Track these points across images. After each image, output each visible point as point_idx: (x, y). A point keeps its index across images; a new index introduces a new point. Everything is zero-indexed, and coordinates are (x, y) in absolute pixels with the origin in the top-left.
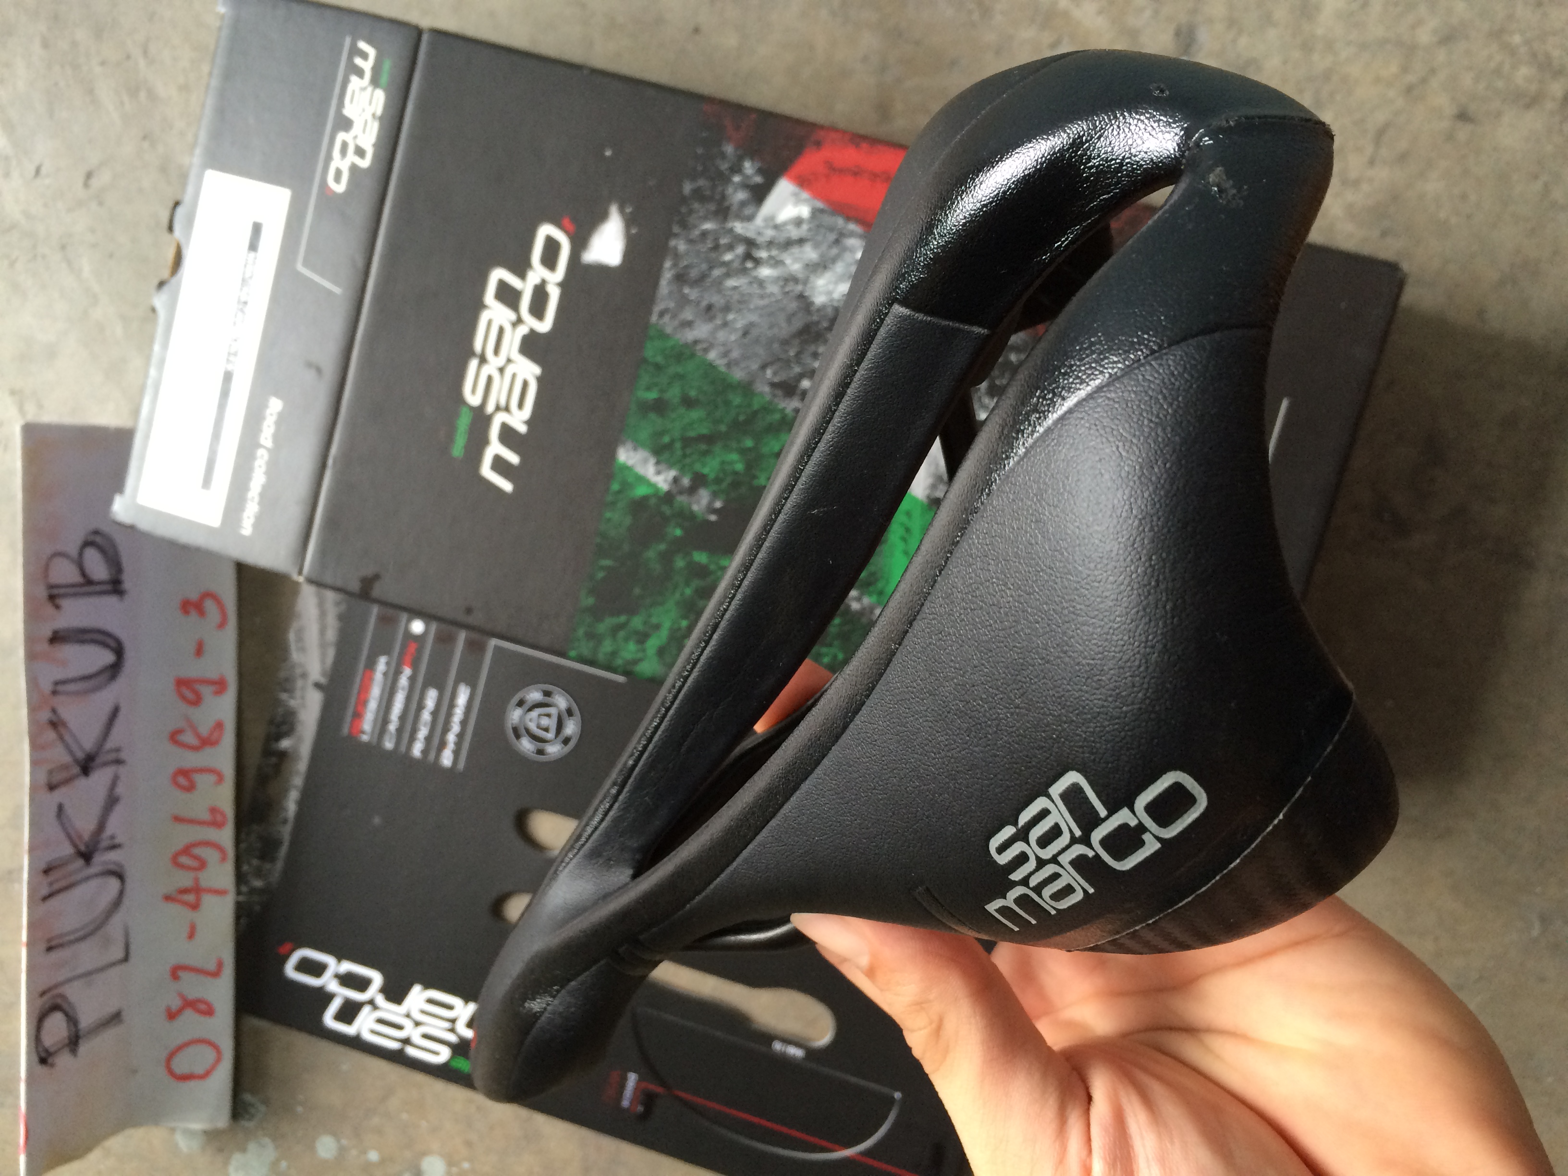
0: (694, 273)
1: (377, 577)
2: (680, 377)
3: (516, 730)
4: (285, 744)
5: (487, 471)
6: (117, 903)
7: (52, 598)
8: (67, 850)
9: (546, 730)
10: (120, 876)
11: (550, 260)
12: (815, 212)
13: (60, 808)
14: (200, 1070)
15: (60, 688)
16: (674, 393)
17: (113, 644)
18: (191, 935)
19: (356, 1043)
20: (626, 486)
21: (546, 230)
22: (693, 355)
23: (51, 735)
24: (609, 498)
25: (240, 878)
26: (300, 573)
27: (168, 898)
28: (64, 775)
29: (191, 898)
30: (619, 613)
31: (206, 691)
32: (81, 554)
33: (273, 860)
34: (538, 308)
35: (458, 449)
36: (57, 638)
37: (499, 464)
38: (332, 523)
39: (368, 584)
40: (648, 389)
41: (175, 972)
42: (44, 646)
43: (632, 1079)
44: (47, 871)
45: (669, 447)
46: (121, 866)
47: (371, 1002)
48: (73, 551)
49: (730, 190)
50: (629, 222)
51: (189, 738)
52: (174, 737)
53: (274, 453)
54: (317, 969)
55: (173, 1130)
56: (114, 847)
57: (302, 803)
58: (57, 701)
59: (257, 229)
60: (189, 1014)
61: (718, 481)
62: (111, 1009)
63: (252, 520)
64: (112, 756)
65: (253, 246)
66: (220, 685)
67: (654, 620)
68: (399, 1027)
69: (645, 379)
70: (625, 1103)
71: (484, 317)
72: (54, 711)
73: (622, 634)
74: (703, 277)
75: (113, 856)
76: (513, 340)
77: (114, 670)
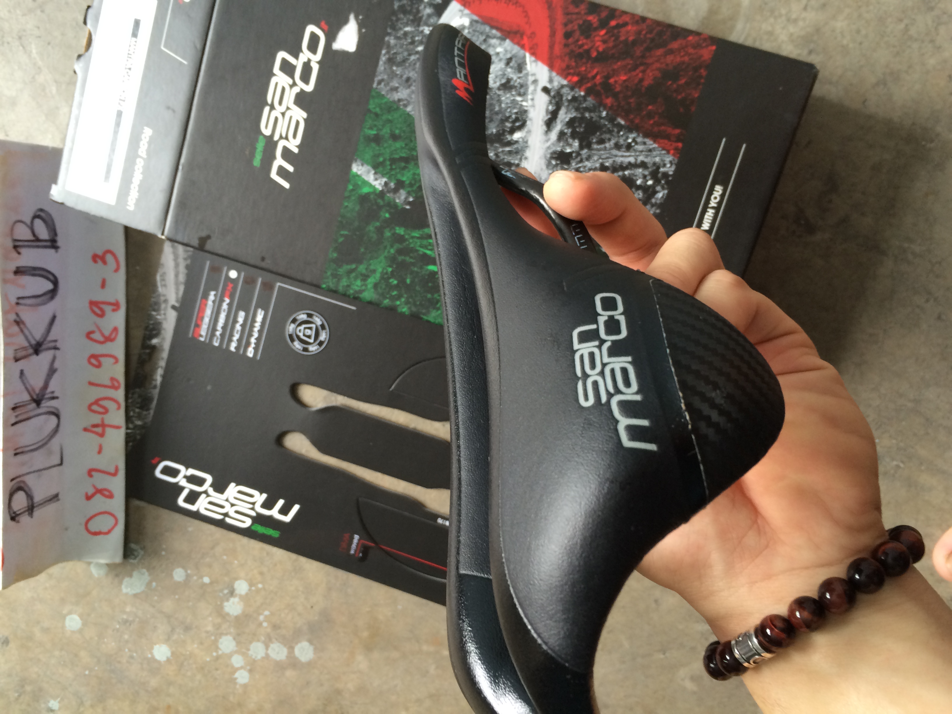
0: (399, 58)
1: (208, 237)
2: (389, 121)
3: (291, 336)
4: (155, 341)
5: (274, 175)
6: (56, 430)
7: (15, 247)
8: (26, 397)
9: (309, 337)
10: (58, 416)
11: (313, 48)
12: (472, 22)
13: (22, 372)
14: (105, 530)
15: (21, 301)
16: (386, 131)
17: (51, 277)
18: (100, 452)
19: (197, 516)
20: (356, 187)
21: (311, 29)
22: (398, 108)
23: (16, 329)
24: (347, 194)
25: (128, 419)
26: (163, 234)
27: (85, 430)
28: (24, 353)
29: (99, 430)
30: (351, 262)
31: (108, 309)
32: (32, 222)
33: (148, 409)
34: (305, 77)
35: (257, 162)
36: (18, 271)
37: (282, 171)
38: (182, 204)
39: (203, 241)
40: (371, 128)
41: (90, 472)
42: (11, 276)
43: (356, 537)
44: (14, 409)
45: (382, 164)
46: (57, 409)
47: (206, 492)
48: (28, 221)
49: (422, 7)
50: (361, 25)
51: (97, 336)
52: (89, 335)
53: (148, 161)
54: (174, 473)
55: (89, 563)
56: (53, 398)
57: (164, 377)
58: (19, 309)
59: (137, 23)
60: (98, 496)
61: (411, 185)
62: (53, 492)
63: (134, 201)
64: (52, 344)
65: (135, 34)
66: (116, 306)
67: (372, 267)
68: (222, 507)
69: (369, 122)
70: (352, 552)
71: (273, 81)
72: (17, 315)
73: (353, 275)
74: (404, 60)
75: (53, 403)
76: (290, 96)
77: (53, 293)
